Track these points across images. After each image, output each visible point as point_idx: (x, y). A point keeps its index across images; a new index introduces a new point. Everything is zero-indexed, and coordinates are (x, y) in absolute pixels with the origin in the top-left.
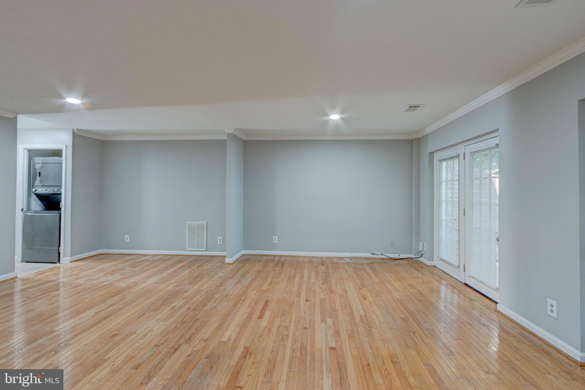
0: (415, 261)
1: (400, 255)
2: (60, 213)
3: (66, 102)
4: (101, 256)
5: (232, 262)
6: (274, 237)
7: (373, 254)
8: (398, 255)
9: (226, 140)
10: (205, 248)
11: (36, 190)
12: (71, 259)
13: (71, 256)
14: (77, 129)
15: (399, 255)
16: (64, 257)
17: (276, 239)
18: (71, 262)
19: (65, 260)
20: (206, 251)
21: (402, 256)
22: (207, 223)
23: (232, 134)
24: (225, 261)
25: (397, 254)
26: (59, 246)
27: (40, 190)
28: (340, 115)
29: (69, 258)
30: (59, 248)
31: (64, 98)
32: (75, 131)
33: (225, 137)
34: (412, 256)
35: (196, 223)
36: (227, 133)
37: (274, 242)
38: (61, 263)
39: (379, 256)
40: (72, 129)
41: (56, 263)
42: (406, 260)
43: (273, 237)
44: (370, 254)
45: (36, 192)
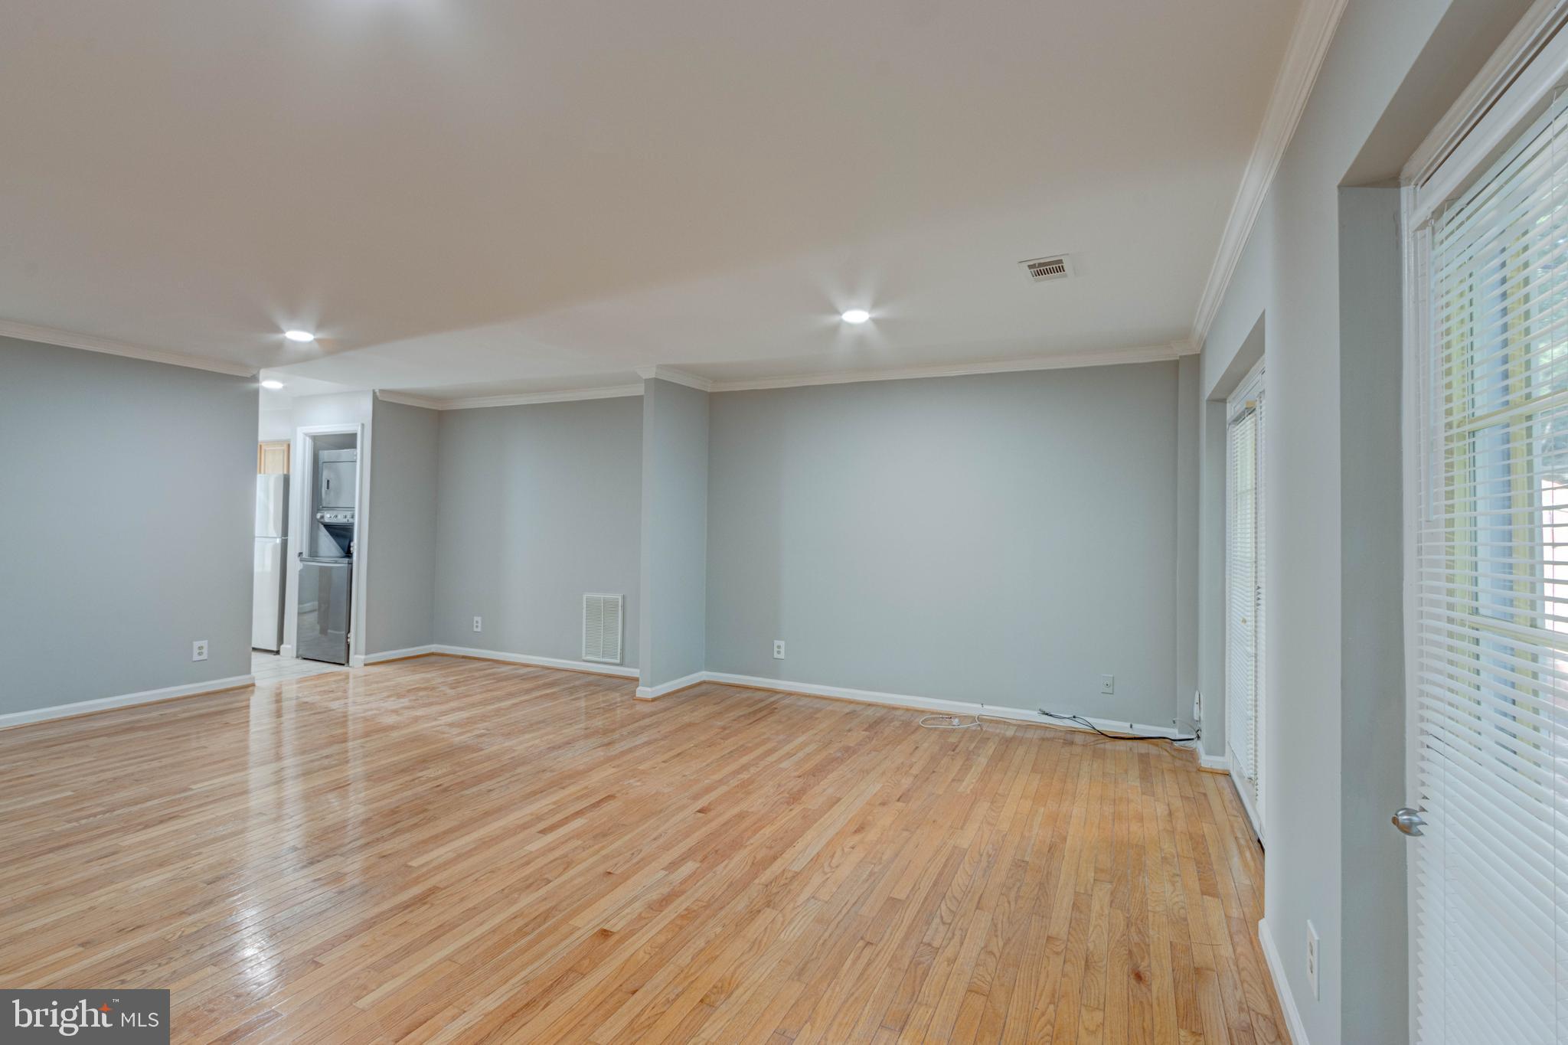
0: (1178, 750)
1: (1134, 726)
2: (351, 564)
3: (285, 337)
4: (433, 659)
5: (650, 696)
6: (777, 643)
7: (1047, 714)
8: (1128, 725)
9: (642, 396)
10: (619, 658)
11: (322, 517)
12: (365, 659)
13: (366, 654)
14: (380, 390)
15: (1131, 726)
16: (356, 653)
17: (781, 649)
18: (365, 665)
19: (357, 658)
20: (621, 664)
21: (1141, 730)
22: (624, 598)
23: (656, 380)
24: (635, 691)
25: (1126, 721)
26: (349, 632)
27: (328, 516)
28: (869, 313)
29: (363, 657)
30: (349, 636)
31: (283, 332)
32: (378, 394)
33: (639, 390)
34: (1173, 733)
35: (601, 596)
36: (644, 378)
37: (776, 655)
38: (350, 665)
39: (1065, 720)
40: (372, 393)
41: (343, 665)
42: (1153, 744)
43: (775, 641)
44: (1035, 713)
45: (322, 520)
